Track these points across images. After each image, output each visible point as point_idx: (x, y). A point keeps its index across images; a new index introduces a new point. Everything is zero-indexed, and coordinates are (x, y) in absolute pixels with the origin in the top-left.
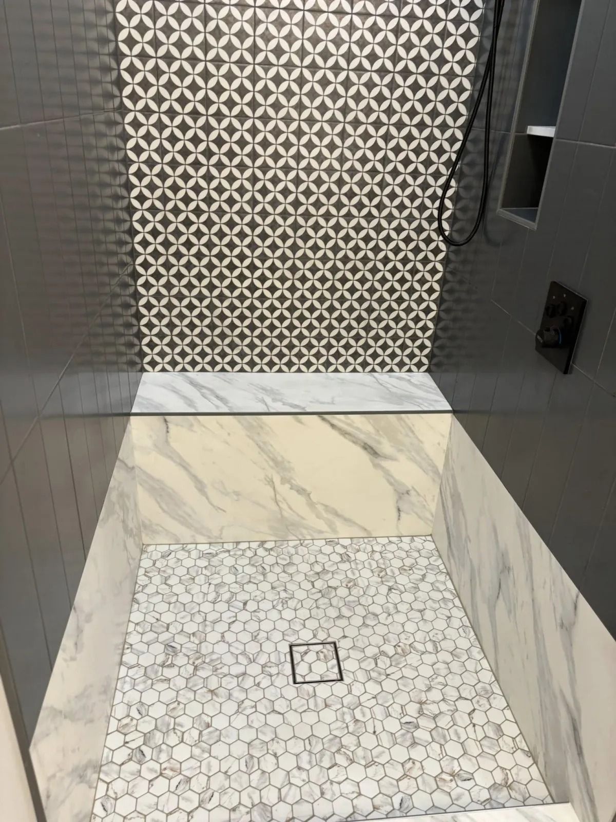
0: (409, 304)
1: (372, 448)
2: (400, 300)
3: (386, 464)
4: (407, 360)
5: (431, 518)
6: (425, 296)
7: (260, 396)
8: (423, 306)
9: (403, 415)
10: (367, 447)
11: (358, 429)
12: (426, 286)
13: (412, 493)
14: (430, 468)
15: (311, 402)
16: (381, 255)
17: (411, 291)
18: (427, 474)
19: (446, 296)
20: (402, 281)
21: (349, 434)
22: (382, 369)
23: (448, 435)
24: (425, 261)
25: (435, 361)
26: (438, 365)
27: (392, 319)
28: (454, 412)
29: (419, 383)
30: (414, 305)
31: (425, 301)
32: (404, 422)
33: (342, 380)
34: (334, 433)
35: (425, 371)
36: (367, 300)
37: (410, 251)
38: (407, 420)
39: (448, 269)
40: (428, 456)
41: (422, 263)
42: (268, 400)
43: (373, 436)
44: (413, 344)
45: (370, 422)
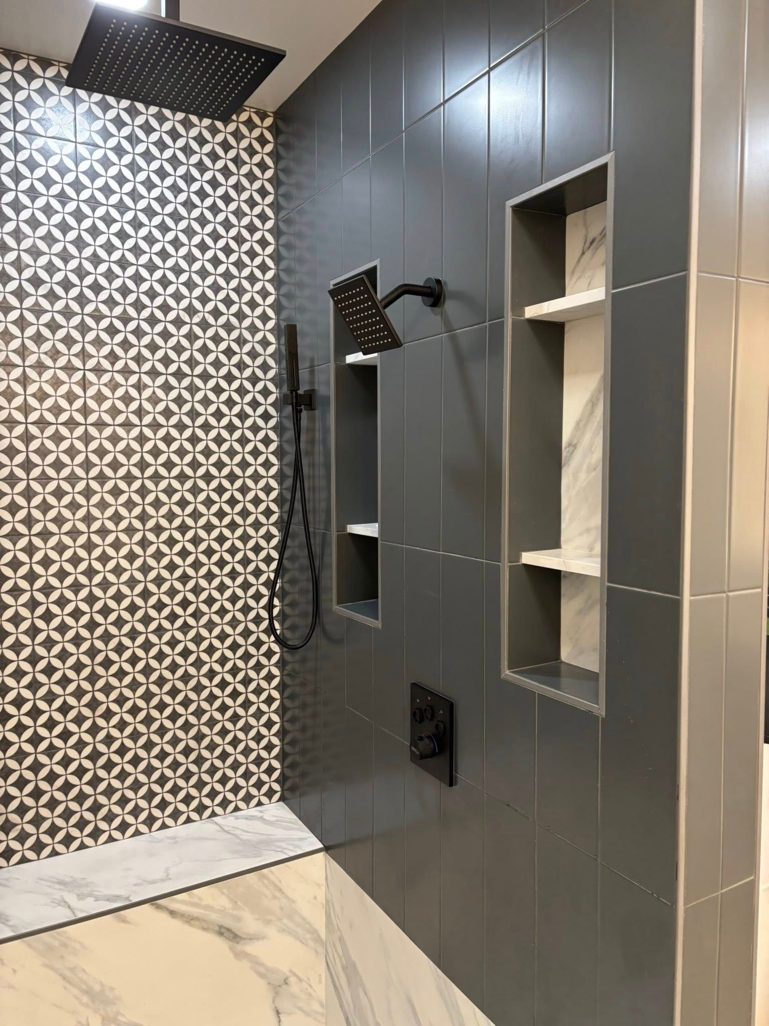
0: (247, 721)
1: (229, 930)
2: (235, 718)
3: (251, 948)
4: (254, 791)
5: (320, 1009)
6: (264, 707)
7: (58, 895)
8: (264, 719)
9: (265, 871)
10: (223, 930)
11: (208, 907)
12: (264, 696)
13: (292, 980)
14: (308, 936)
15: (136, 885)
16: (205, 669)
17: (246, 704)
18: (307, 945)
19: (288, 703)
20: (235, 695)
21: (197, 919)
22: (225, 809)
23: (324, 882)
24: (258, 667)
25: (288, 784)
26: (293, 789)
27: (229, 743)
28: (327, 849)
29: (274, 819)
30: (252, 721)
31: (265, 713)
32: (268, 879)
33: (174, 838)
34: (177, 923)
35: (278, 801)
36: (194, 725)
37: (239, 658)
38: (271, 876)
39: (286, 672)
40: (304, 919)
41: (255, 671)
42: (71, 899)
43: (230, 911)
44: (259, 769)
45: (223, 893)
